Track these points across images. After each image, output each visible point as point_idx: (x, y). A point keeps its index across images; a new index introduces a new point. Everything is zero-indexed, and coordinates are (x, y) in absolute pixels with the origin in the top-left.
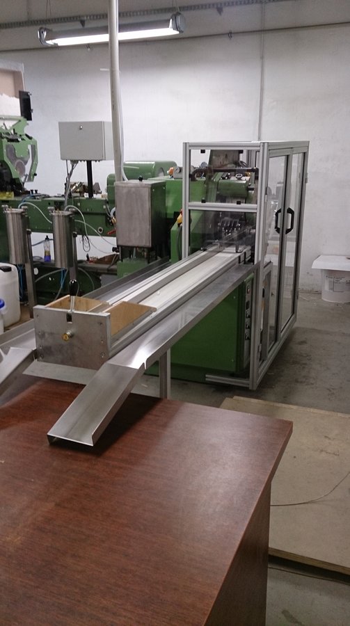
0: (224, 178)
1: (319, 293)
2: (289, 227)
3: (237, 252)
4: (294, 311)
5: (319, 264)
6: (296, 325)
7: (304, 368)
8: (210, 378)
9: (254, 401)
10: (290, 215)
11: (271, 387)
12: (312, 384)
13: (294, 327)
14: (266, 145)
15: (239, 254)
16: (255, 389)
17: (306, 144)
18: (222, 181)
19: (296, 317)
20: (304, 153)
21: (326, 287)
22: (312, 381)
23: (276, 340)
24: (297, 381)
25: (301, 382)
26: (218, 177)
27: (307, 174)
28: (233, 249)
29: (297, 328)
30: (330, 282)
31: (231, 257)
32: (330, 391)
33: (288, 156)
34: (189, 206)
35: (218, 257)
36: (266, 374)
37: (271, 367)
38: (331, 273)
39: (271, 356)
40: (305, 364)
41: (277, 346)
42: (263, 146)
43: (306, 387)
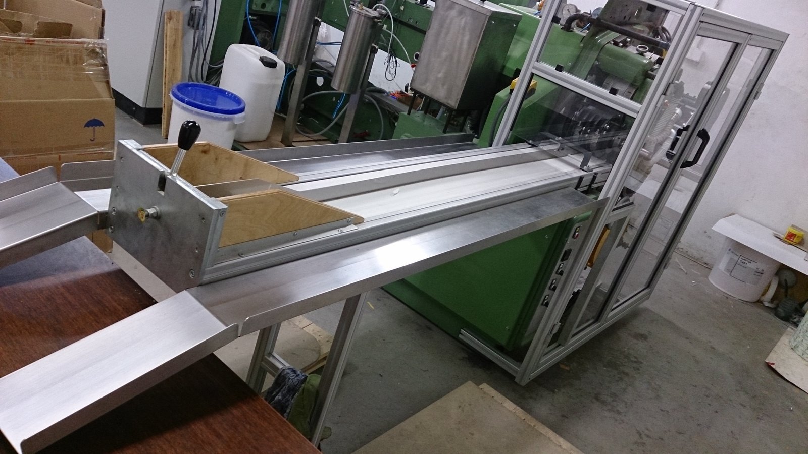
0: (616, 44)
1: (708, 267)
2: (691, 159)
3: (581, 169)
4: (650, 284)
5: (726, 228)
6: (646, 304)
7: (621, 379)
8: (466, 336)
9: (509, 405)
10: (700, 141)
11: (554, 392)
12: (619, 413)
13: (641, 306)
14: (698, 10)
15: (582, 173)
16: (523, 383)
17: (782, 38)
18: (611, 46)
19: (650, 293)
20: (773, 51)
21: (722, 265)
22: (621, 407)
23: (597, 319)
24: (597, 398)
25: (604, 402)
26: (607, 38)
27: (762, 84)
28: (578, 160)
29: (646, 310)
30: (731, 259)
31: (566, 174)
32: (641, 438)
33: (737, 46)
34: (534, 67)
35: (546, 164)
36: (556, 366)
37: (569, 358)
38: (738, 248)
39: (574, 342)
40: (627, 374)
41: (594, 330)
42: (693, 11)
43: (607, 414)
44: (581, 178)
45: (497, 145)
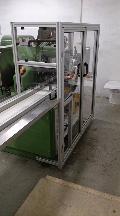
0: (46, 45)
4: (92, 112)
5: (108, 86)
6: (94, 118)
7: (93, 148)
8: (38, 159)
11: (73, 164)
12: (95, 161)
13: (93, 119)
14: (59, 23)
15: (50, 92)
17: (99, 26)
18: (45, 47)
19: (93, 115)
20: (97, 31)
22: (95, 159)
23: (79, 132)
24: (87, 160)
25: (90, 160)
29: (95, 120)
32: (104, 168)
33: (83, 32)
34: (18, 63)
38: (113, 90)
39: (73, 145)
40: (94, 145)
41: (79, 136)
42: (58, 24)
43: (92, 164)
44: (50, 94)
45: (19, 93)
